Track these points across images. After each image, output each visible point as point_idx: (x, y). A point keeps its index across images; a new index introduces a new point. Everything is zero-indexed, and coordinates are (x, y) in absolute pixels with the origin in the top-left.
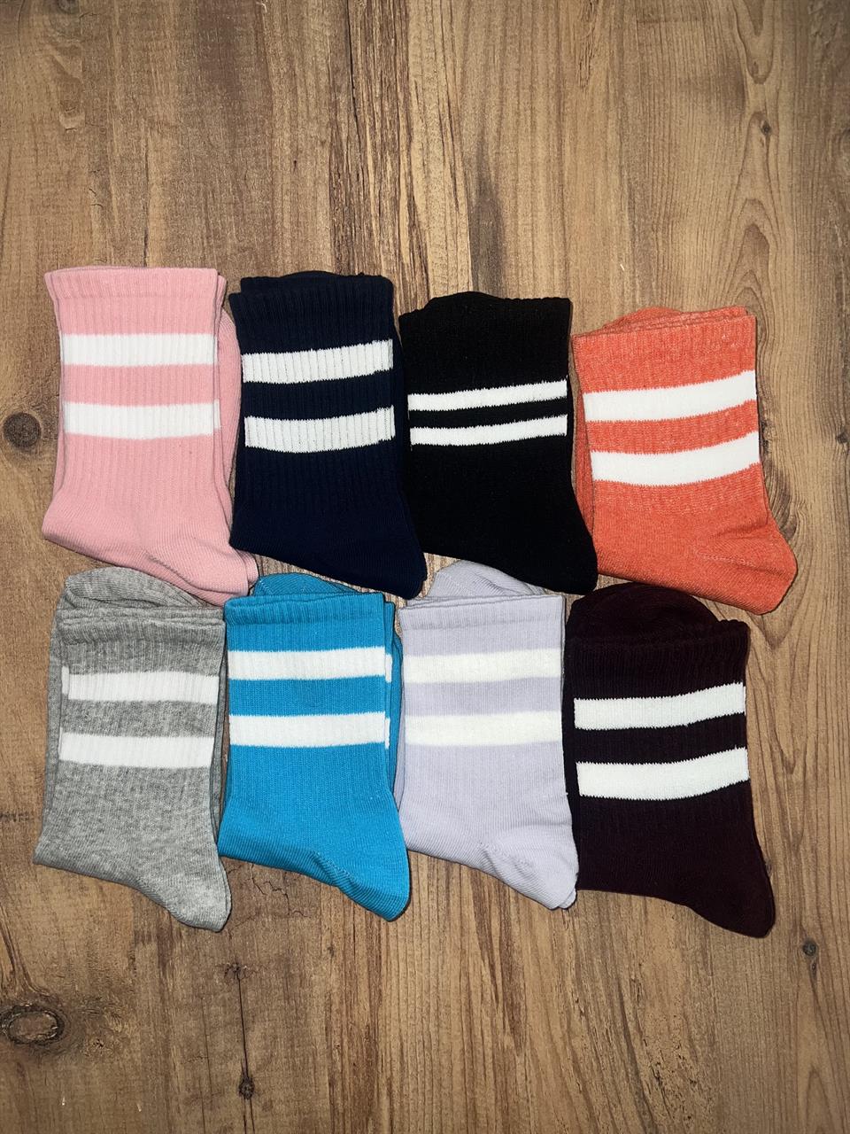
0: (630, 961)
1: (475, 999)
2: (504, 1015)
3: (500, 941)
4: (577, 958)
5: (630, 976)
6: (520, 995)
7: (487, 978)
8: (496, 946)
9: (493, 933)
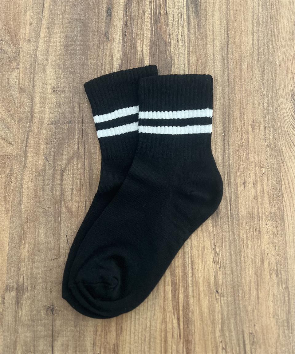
0: (249, 322)
1: (169, 335)
2: (183, 346)
3: (183, 305)
4: (222, 319)
5: (249, 330)
6: (192, 335)
7: (176, 325)
8: (181, 308)
9: (180, 301)
